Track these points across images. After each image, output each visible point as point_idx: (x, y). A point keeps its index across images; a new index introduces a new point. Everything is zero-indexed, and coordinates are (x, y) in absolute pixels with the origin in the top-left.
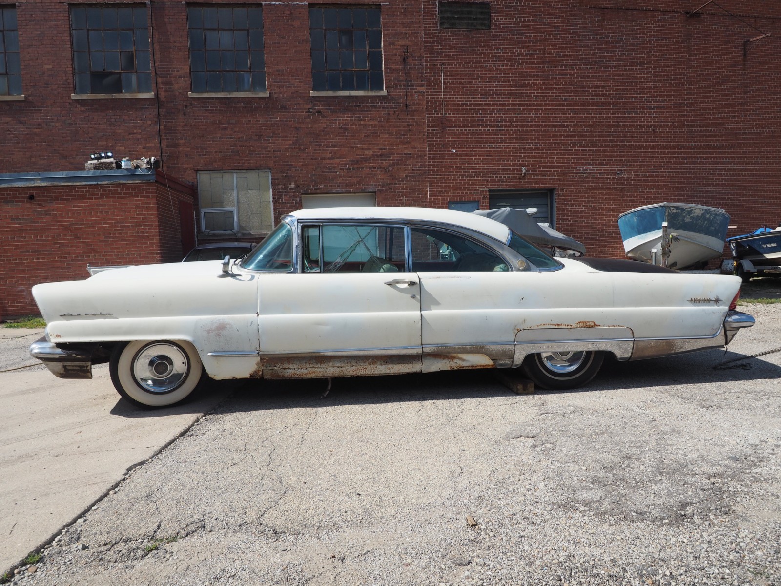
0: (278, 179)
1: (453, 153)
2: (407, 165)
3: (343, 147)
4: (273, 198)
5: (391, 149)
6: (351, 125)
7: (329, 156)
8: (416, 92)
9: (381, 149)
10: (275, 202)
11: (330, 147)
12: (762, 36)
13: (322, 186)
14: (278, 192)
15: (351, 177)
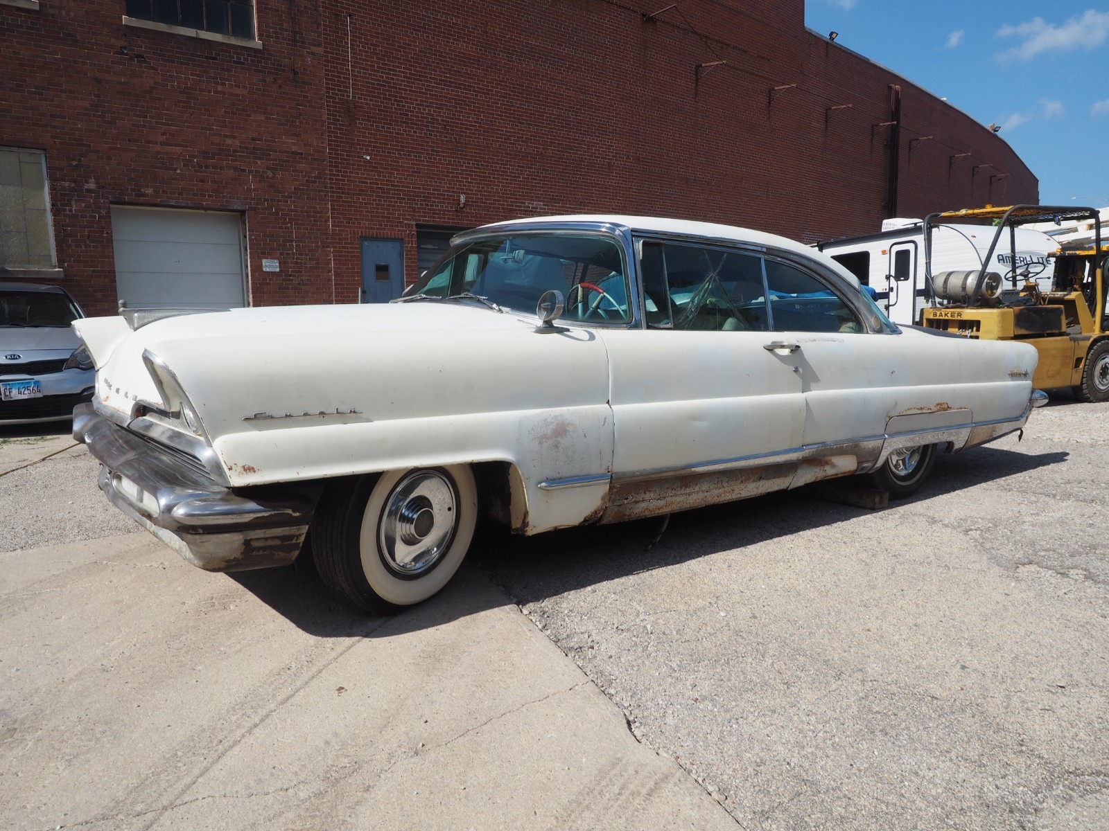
0: (62, 169)
1: (367, 161)
2: (297, 171)
3: (188, 127)
4: (53, 205)
5: (270, 141)
6: (201, 90)
7: (160, 138)
8: (308, 53)
9: (253, 139)
10: (56, 211)
11: (162, 124)
12: (717, 63)
13: (150, 191)
14: (61, 195)
15: (202, 181)
